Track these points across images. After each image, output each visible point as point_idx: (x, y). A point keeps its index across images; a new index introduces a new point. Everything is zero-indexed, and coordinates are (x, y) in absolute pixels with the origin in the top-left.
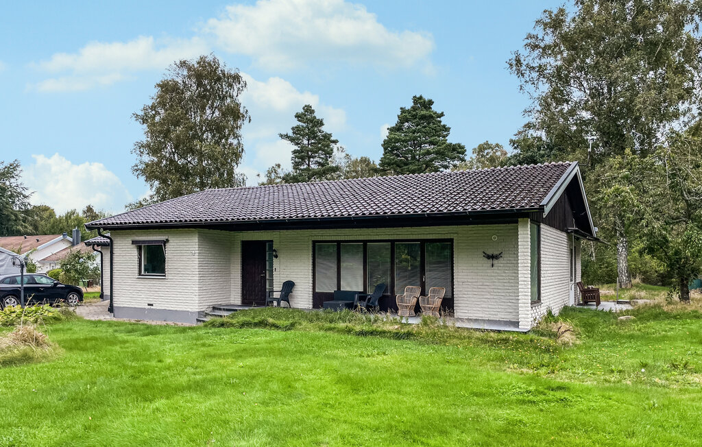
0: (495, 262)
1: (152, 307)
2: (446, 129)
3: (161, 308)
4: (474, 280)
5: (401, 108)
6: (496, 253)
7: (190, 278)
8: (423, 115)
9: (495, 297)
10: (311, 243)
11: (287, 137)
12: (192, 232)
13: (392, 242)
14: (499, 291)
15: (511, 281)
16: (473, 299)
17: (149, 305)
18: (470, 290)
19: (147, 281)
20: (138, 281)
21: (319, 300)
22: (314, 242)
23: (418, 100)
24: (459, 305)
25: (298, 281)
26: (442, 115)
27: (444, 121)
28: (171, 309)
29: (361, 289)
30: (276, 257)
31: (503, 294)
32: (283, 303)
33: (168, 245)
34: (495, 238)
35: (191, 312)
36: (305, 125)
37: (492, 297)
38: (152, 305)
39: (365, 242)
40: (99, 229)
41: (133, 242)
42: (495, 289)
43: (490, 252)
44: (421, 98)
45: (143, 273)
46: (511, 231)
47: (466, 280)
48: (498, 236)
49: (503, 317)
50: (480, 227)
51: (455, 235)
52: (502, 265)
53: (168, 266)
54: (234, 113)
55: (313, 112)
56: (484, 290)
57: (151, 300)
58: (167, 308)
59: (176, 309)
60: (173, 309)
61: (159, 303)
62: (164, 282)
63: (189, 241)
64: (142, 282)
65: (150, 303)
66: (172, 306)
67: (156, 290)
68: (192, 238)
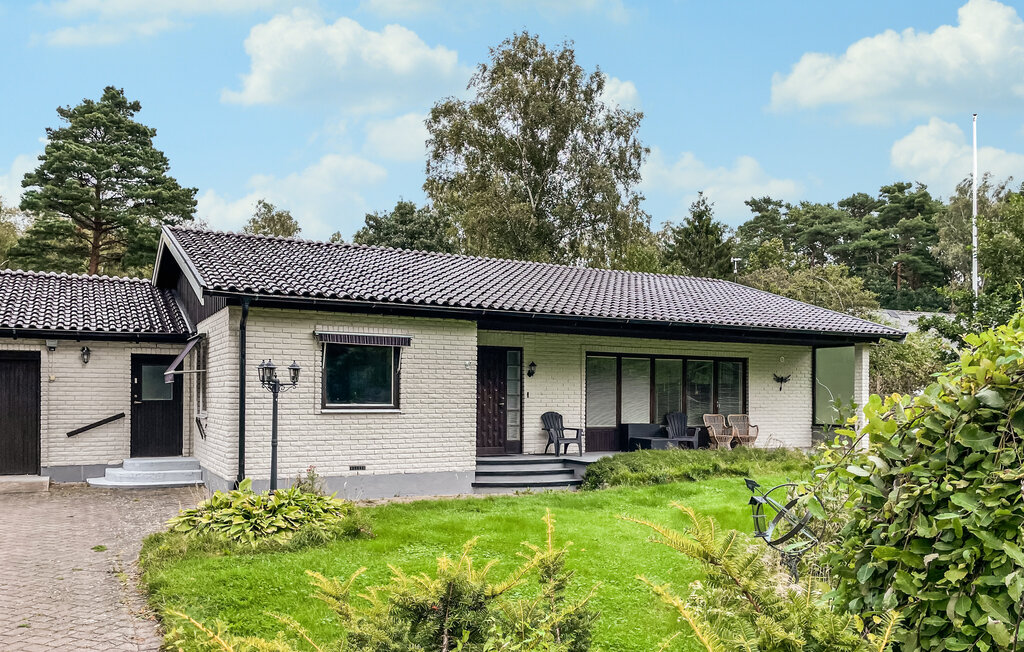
0: (783, 385)
1: (361, 472)
3: (387, 472)
4: (765, 406)
6: (784, 375)
7: (458, 410)
10: (584, 355)
12: (466, 327)
13: (684, 358)
15: (794, 405)
16: (764, 427)
17: (353, 468)
18: (762, 416)
20: (322, 420)
21: (593, 439)
22: (588, 354)
25: (566, 412)
28: (413, 471)
29: (647, 421)
30: (530, 374)
31: (788, 419)
33: (406, 353)
34: (782, 359)
35: (459, 473)
38: (363, 468)
39: (653, 357)
41: (318, 337)
43: (779, 374)
45: (330, 404)
48: (785, 356)
50: (771, 347)
51: (750, 354)
52: (789, 389)
53: (406, 387)
57: (359, 457)
58: (402, 471)
59: (426, 470)
60: (417, 471)
61: (382, 461)
62: (395, 420)
63: (458, 343)
64: (335, 422)
65: (355, 463)
66: (416, 465)
67: (374, 436)
68: (464, 338)
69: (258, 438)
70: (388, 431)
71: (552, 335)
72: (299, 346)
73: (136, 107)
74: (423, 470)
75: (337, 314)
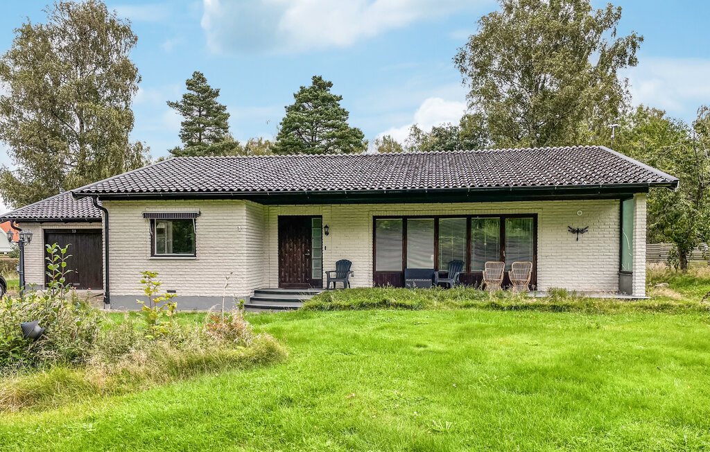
0: (580, 235)
1: (173, 294)
2: (345, 113)
3: (188, 295)
4: (558, 254)
5: (301, 88)
6: (581, 227)
7: (234, 258)
8: (325, 96)
9: (579, 269)
10: (371, 218)
11: (177, 105)
12: (238, 204)
13: (469, 217)
14: (583, 263)
15: (595, 254)
16: (556, 273)
17: (169, 291)
18: (554, 263)
19: (165, 263)
20: (150, 263)
21: (380, 278)
22: (375, 218)
23: (317, 81)
24: (542, 278)
25: (355, 260)
26: (341, 98)
27: (342, 105)
29: (431, 266)
30: (327, 233)
31: (587, 266)
32: (340, 284)
33: (199, 220)
34: (580, 213)
36: (196, 94)
37: (575, 269)
38: (175, 292)
39: (437, 218)
40: (95, 197)
41: (145, 215)
42: (579, 261)
43: (575, 227)
44: (320, 79)
45: (156, 254)
46: (596, 206)
47: (550, 254)
48: (583, 211)
49: (586, 287)
50: (565, 202)
51: (540, 210)
52: (586, 239)
53: (200, 243)
54: (127, 72)
55: (204, 80)
56: (568, 263)
57: (172, 285)
58: (198, 295)
59: (213, 295)
60: (207, 295)
61: (186, 288)
62: (193, 263)
63: (233, 214)
64: (158, 264)
65: (170, 289)
66: (206, 291)
67: (181, 273)
68: (236, 211)
69: (118, 273)
70: (189, 270)
71: (344, 205)
72: (137, 221)
73: (330, 85)
74: (211, 295)
75: (158, 201)
